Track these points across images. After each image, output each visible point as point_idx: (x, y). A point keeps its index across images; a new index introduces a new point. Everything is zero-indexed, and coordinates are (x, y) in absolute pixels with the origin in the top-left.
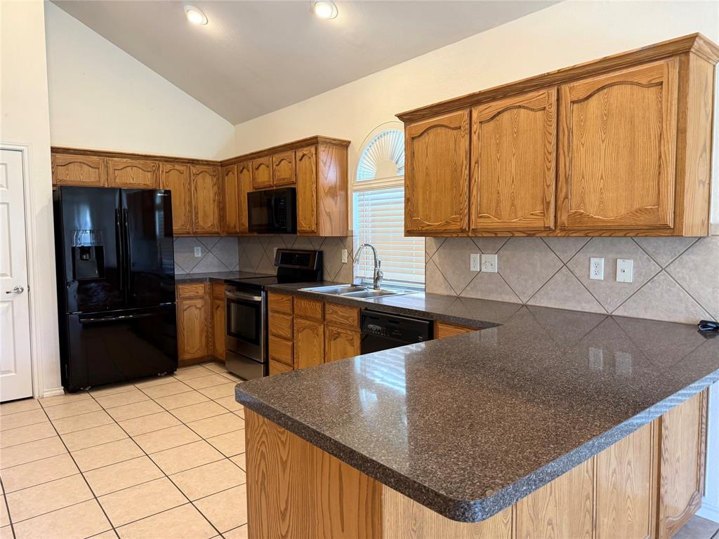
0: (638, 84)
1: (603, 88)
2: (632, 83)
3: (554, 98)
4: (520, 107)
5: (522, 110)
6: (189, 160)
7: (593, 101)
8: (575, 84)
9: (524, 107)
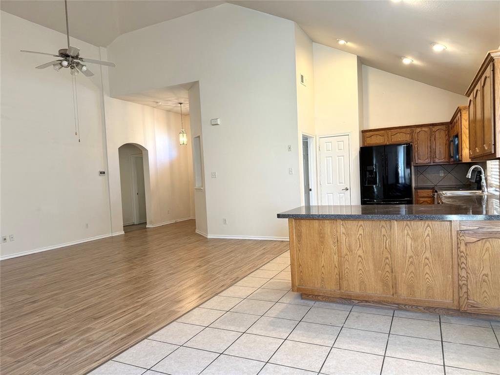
6: (431, 124)
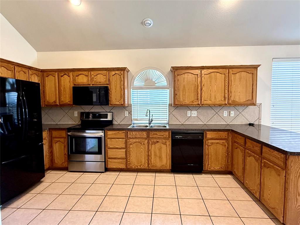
0: (248, 73)
1: (240, 72)
2: (247, 72)
3: (227, 72)
4: (217, 72)
5: (218, 73)
7: (237, 75)
8: (233, 69)
9: (219, 73)
